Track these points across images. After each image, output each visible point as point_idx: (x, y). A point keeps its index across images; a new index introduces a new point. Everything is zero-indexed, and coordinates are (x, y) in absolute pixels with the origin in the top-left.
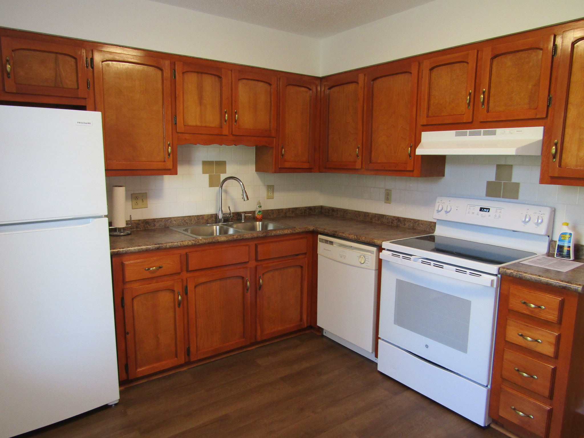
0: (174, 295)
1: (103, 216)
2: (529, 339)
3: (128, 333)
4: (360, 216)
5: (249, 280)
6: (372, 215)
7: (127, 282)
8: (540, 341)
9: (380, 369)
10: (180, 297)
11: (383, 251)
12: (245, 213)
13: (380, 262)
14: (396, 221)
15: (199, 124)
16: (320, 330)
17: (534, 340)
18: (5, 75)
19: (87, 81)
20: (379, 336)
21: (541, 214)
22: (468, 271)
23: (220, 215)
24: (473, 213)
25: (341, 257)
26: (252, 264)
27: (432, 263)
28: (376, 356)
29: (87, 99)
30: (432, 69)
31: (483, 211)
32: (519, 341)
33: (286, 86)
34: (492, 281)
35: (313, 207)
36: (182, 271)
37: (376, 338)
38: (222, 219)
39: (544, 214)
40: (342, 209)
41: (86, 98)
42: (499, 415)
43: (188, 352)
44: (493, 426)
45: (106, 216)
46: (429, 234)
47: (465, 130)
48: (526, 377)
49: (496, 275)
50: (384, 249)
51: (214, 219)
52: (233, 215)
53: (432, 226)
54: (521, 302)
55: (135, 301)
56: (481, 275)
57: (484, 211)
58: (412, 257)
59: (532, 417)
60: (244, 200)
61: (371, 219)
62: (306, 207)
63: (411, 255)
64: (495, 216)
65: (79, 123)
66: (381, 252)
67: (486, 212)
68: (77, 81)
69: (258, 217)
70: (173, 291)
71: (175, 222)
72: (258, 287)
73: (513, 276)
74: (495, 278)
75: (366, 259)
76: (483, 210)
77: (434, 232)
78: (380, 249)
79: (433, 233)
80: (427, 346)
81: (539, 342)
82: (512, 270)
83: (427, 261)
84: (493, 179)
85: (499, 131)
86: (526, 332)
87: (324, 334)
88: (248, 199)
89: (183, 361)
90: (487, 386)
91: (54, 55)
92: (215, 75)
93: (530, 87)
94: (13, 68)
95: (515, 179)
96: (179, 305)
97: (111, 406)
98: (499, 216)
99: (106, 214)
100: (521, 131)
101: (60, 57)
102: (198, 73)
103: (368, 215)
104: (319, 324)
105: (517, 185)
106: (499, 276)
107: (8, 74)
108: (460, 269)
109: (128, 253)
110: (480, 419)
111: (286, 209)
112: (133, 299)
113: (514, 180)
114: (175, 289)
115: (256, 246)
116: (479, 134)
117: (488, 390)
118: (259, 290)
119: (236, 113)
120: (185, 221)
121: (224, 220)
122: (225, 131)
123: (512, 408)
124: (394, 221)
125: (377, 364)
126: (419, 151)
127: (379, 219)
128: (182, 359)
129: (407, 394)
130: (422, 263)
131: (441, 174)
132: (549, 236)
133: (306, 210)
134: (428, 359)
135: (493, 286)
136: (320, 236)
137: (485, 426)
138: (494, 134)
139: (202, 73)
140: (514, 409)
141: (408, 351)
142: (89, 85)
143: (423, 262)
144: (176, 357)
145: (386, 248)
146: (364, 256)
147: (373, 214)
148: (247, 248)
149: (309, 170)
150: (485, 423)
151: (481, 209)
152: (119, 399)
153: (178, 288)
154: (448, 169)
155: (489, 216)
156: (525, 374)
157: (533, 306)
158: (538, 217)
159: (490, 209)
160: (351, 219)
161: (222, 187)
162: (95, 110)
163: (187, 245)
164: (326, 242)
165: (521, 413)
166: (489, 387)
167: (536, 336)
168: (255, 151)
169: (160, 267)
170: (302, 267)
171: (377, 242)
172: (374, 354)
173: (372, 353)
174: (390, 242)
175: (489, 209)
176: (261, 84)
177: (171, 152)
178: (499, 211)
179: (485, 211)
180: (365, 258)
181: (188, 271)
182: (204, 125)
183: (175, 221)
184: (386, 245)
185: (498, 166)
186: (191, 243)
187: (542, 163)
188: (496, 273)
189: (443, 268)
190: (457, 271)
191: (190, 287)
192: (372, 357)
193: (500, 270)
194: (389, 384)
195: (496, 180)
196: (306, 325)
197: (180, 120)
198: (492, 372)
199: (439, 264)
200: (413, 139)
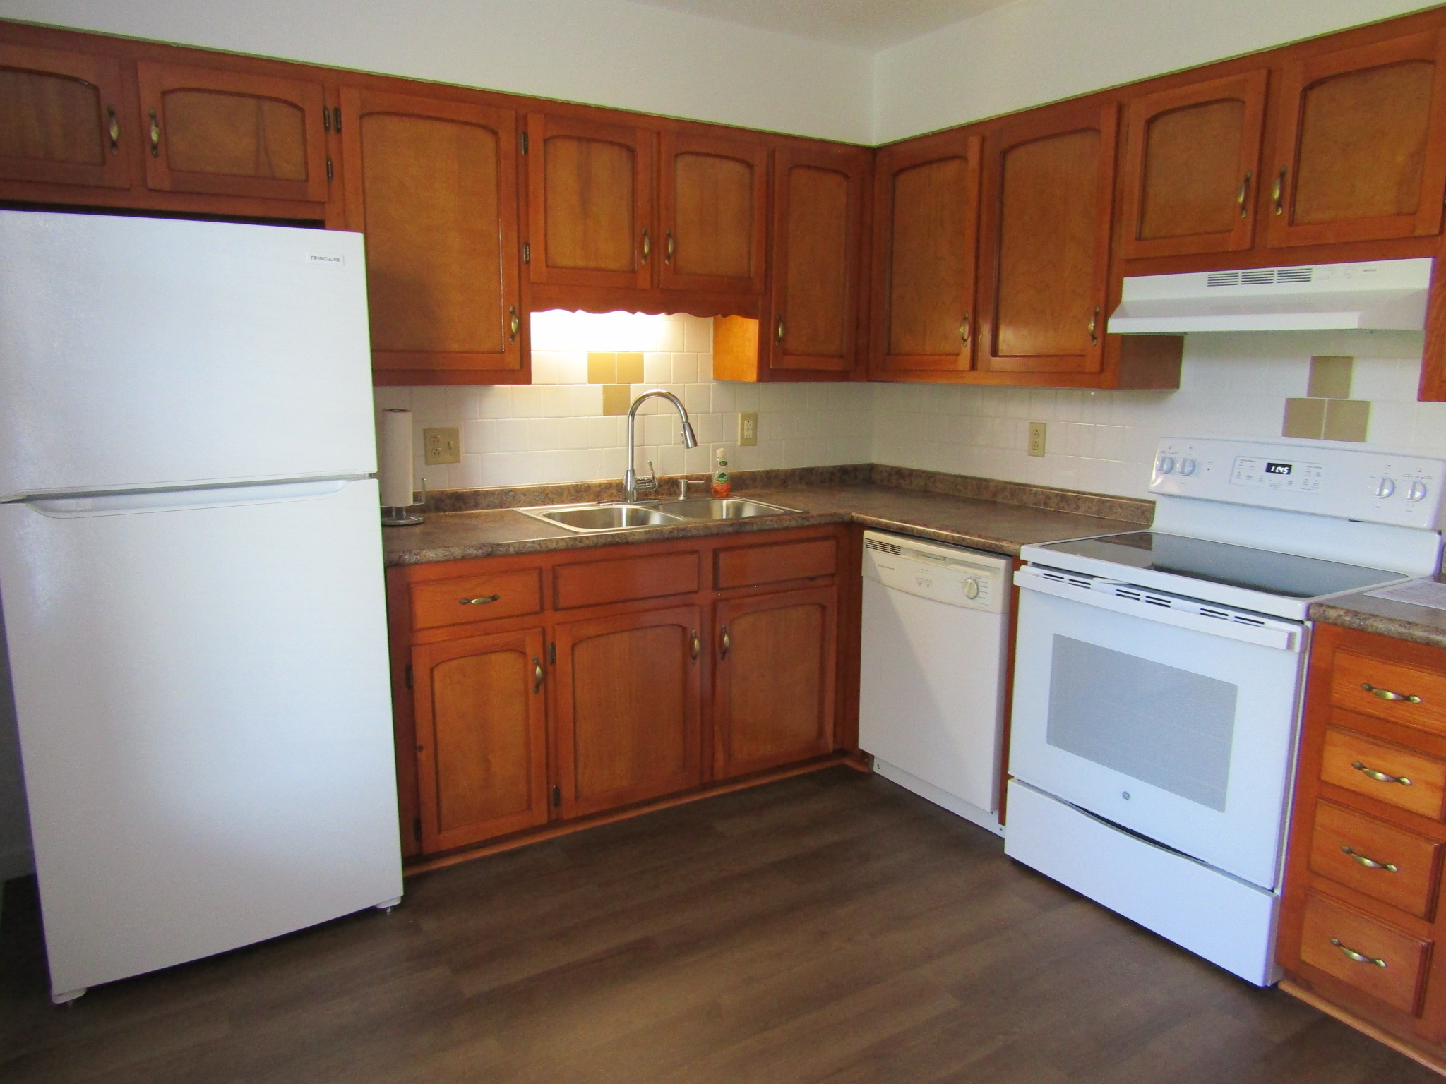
0: (525, 664)
1: (367, 475)
2: (1380, 776)
3: (421, 748)
4: (966, 488)
5: (698, 635)
6: (997, 486)
7: (420, 630)
8: (1406, 781)
9: (1009, 850)
10: (538, 670)
11: (1023, 567)
12: (688, 478)
13: (1013, 594)
14: (1055, 500)
15: (580, 263)
16: (866, 758)
17: (1391, 779)
18: (148, 149)
19: (327, 163)
20: (1009, 772)
21: (1422, 478)
22: (1232, 614)
23: (629, 483)
24: (1250, 477)
25: (920, 584)
26: (706, 596)
27: (1143, 594)
28: (1002, 821)
29: (326, 205)
30: (1150, 122)
31: (1274, 472)
32: (1355, 780)
33: (790, 169)
34: (1291, 636)
35: (851, 466)
36: (542, 609)
37: (1003, 776)
38: (633, 492)
39: (1429, 478)
40: (924, 472)
41: (324, 203)
42: (1301, 960)
43: (556, 798)
44: (1286, 987)
45: (372, 476)
46: (1140, 529)
47: (1233, 270)
48: (1369, 868)
49: (1301, 622)
50: (1025, 563)
51: (615, 491)
52: (659, 484)
53: (1145, 510)
54: (1361, 686)
55: (438, 674)
56: (1263, 623)
57: (1277, 471)
58: (1093, 582)
59: (1382, 963)
60: (688, 447)
61: (994, 495)
62: (834, 467)
63: (1092, 577)
64: (1306, 484)
65: (315, 258)
66: (1018, 569)
67: (1282, 473)
68: (306, 163)
69: (719, 488)
70: (523, 653)
71: (524, 498)
72: (718, 653)
73: (1342, 625)
74: (1297, 629)
75: (981, 589)
76: (1275, 469)
77: (1151, 526)
78: (1016, 562)
79: (1148, 527)
80: (1126, 796)
81: (1403, 783)
82: (1342, 609)
83: (1129, 590)
84: (1301, 392)
85: (1318, 271)
86: (1372, 761)
87: (876, 770)
88: (695, 444)
89: (544, 819)
90: (1272, 890)
91: (252, 103)
92: (619, 145)
93: (1400, 159)
94: (163, 134)
95: (1357, 392)
96: (537, 686)
97: (385, 909)
98: (1316, 484)
99: (374, 470)
100: (1375, 270)
101: (267, 105)
102: (579, 139)
103: (987, 487)
104: (864, 744)
105: (1364, 407)
106: (1309, 624)
107: (155, 147)
108: (1212, 608)
109: (422, 564)
110: (1253, 968)
111: (786, 472)
112: (432, 670)
113: (1356, 394)
114: (528, 649)
115: (716, 553)
116: (1268, 280)
117: (1275, 900)
118: (722, 659)
119: (669, 235)
120: (548, 494)
121: (638, 494)
122: (644, 281)
123: (1332, 943)
124: (1050, 498)
125: (1003, 840)
126: (1116, 326)
127: (1012, 496)
128: (540, 815)
129: (1075, 908)
130: (1118, 595)
131: (1172, 382)
132: (1440, 533)
133: (833, 474)
134: (1129, 827)
135: (1293, 649)
136: (868, 534)
137: (1266, 986)
138: (1306, 278)
139: (589, 140)
140: (1340, 945)
141: (1079, 807)
142: (330, 171)
143: (1120, 594)
144: (529, 807)
145: (1030, 559)
146: (975, 581)
147: (999, 482)
148: (694, 558)
149: (842, 376)
150: (1265, 980)
151: (1270, 468)
152: (402, 897)
153: (533, 647)
154: (1189, 370)
155: (1290, 483)
156: (1367, 862)
157: (1390, 696)
158: (1415, 483)
159: (1293, 468)
160: (946, 497)
161: (633, 413)
162: (346, 227)
163: (555, 548)
164: (884, 547)
165: (1355, 955)
166: (1278, 892)
167: (1397, 769)
168: (712, 330)
169: (494, 598)
170: (823, 608)
171: (1009, 546)
172: (996, 816)
173: (992, 813)
174: (1040, 546)
175: (1290, 467)
176: (730, 166)
177: (517, 331)
178: (1314, 471)
179: (1279, 472)
180: (977, 585)
181: (556, 609)
182: (592, 264)
183: (525, 495)
184: (1028, 552)
185: (1318, 362)
186: (565, 544)
187: (1426, 349)
188: (1300, 616)
189: (1168, 606)
190: (1204, 613)
191: (562, 647)
192: (991, 824)
193: (1311, 611)
194: (1032, 885)
195: (1310, 394)
196: (831, 747)
197: (536, 253)
198: (1286, 858)
199: (1160, 598)
200: (1102, 295)
